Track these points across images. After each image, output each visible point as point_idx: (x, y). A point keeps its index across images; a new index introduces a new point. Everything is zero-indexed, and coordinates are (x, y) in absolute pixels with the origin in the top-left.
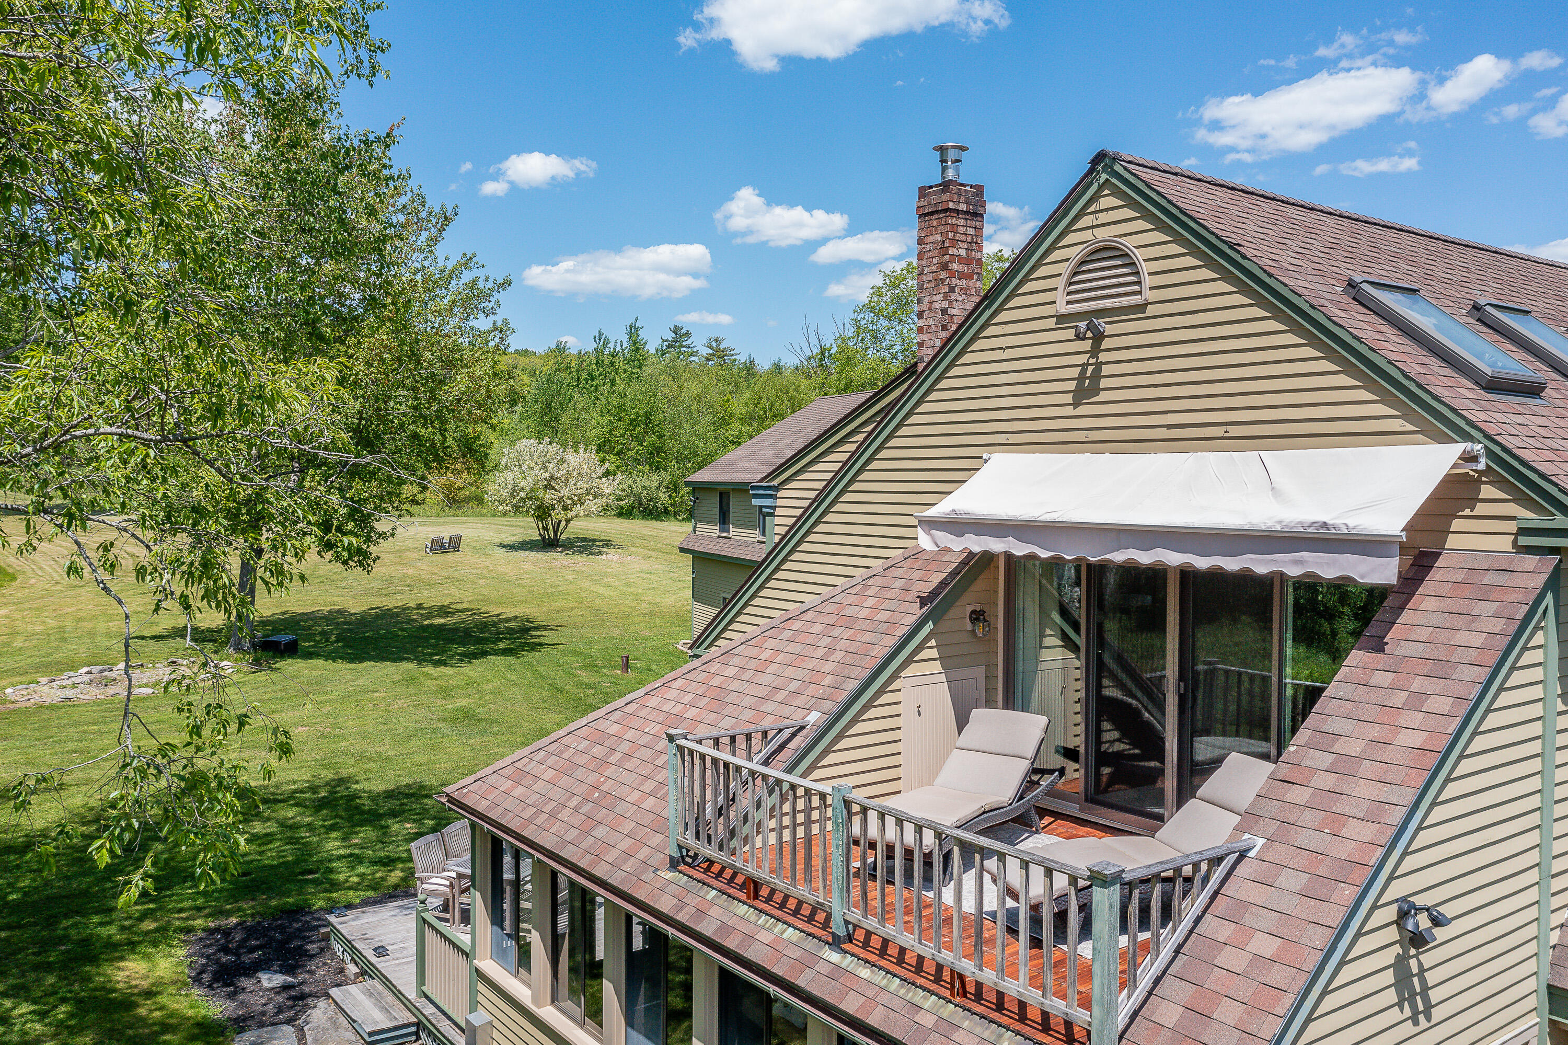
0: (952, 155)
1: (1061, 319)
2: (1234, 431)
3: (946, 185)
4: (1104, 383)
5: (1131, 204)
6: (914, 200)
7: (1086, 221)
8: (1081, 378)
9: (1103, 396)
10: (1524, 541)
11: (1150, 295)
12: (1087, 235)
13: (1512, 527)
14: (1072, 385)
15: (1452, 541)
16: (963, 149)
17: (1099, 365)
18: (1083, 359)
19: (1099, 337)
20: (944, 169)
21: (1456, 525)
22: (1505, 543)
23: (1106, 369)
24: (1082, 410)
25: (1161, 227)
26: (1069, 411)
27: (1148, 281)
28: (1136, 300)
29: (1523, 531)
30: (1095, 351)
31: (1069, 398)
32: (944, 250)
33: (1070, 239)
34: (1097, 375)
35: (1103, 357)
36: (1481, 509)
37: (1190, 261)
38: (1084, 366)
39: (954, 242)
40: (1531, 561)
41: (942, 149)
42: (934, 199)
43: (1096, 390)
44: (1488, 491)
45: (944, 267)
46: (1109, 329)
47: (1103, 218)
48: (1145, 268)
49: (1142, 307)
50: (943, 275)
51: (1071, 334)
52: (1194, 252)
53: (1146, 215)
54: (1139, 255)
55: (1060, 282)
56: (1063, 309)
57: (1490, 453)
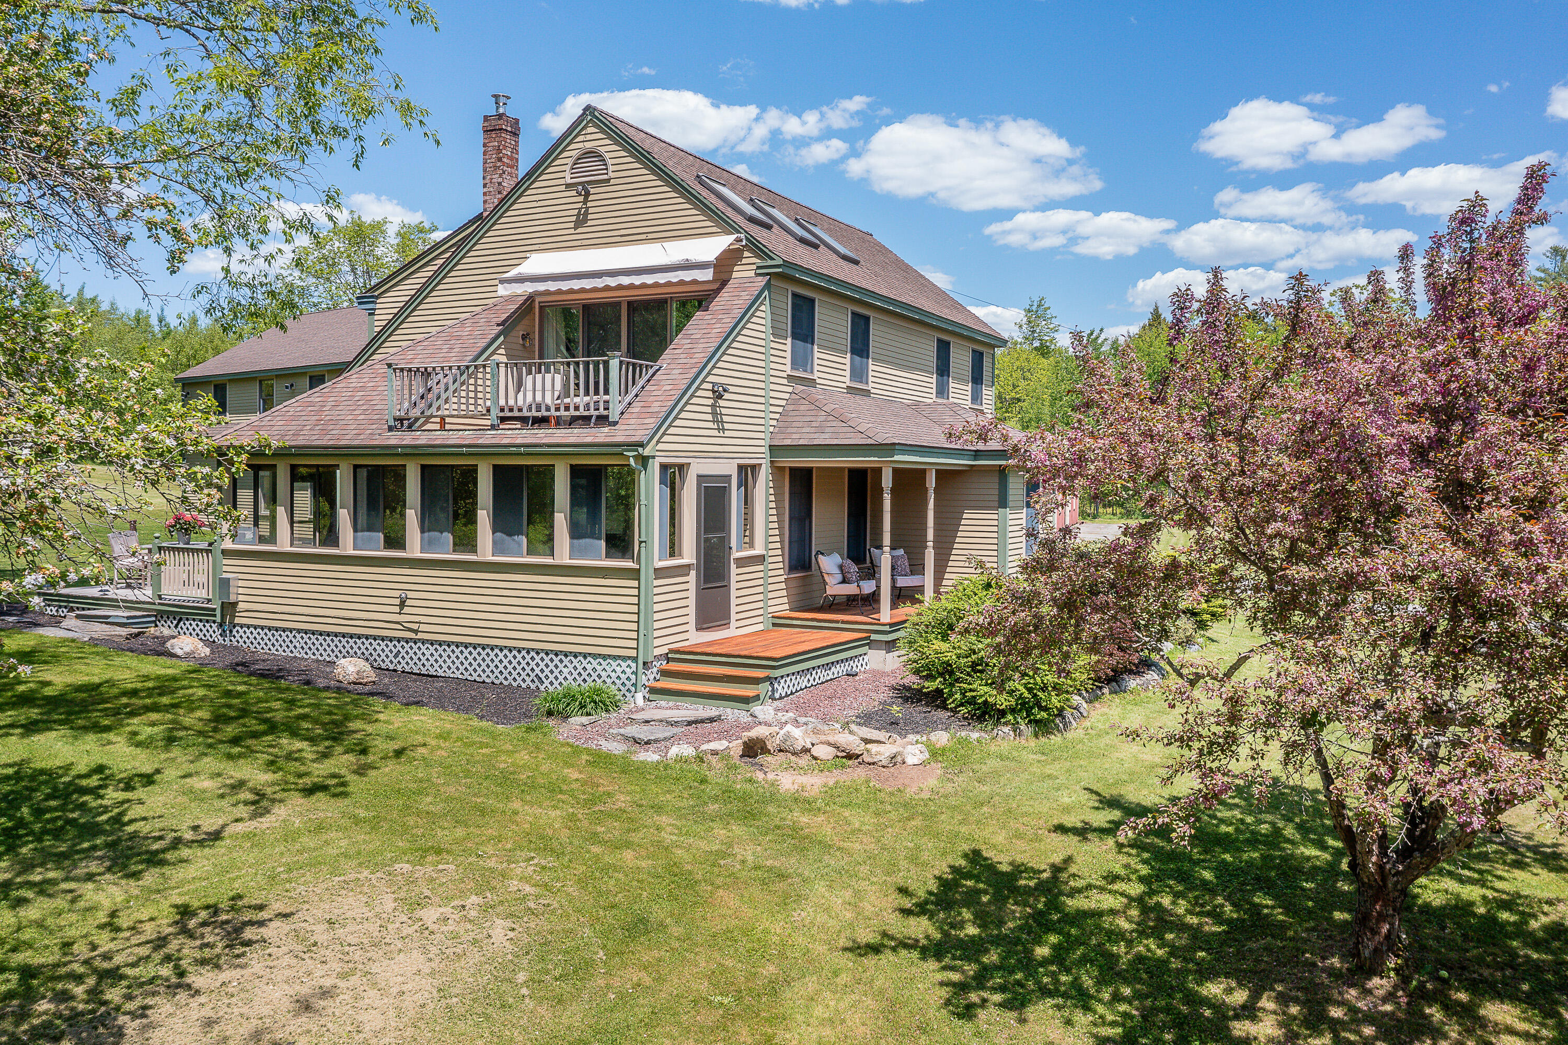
0: (502, 100)
1: (568, 186)
2: (650, 236)
3: (500, 116)
4: (590, 217)
5: (602, 131)
6: (481, 123)
7: (580, 138)
8: (578, 215)
9: (589, 223)
10: (759, 271)
11: (612, 175)
12: (581, 145)
13: (754, 267)
14: (574, 218)
15: (735, 275)
16: (508, 98)
17: (587, 208)
18: (580, 205)
19: (588, 194)
20: (497, 108)
21: (736, 268)
22: (752, 274)
23: (591, 210)
24: (579, 230)
25: (617, 143)
26: (572, 231)
27: (611, 168)
28: (605, 177)
29: (758, 268)
30: (585, 201)
31: (572, 225)
32: (499, 151)
33: (572, 147)
34: (586, 213)
35: (589, 204)
36: (744, 261)
37: (630, 159)
38: (580, 209)
39: (505, 147)
40: (760, 278)
41: (496, 97)
42: (493, 123)
43: (586, 220)
44: (746, 254)
45: (500, 160)
46: (592, 191)
47: (589, 137)
48: (610, 162)
49: (608, 180)
50: (499, 164)
51: (574, 193)
52: (632, 155)
53: (610, 137)
54: (607, 155)
55: (568, 168)
56: (569, 181)
57: (747, 239)
